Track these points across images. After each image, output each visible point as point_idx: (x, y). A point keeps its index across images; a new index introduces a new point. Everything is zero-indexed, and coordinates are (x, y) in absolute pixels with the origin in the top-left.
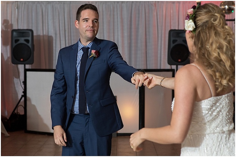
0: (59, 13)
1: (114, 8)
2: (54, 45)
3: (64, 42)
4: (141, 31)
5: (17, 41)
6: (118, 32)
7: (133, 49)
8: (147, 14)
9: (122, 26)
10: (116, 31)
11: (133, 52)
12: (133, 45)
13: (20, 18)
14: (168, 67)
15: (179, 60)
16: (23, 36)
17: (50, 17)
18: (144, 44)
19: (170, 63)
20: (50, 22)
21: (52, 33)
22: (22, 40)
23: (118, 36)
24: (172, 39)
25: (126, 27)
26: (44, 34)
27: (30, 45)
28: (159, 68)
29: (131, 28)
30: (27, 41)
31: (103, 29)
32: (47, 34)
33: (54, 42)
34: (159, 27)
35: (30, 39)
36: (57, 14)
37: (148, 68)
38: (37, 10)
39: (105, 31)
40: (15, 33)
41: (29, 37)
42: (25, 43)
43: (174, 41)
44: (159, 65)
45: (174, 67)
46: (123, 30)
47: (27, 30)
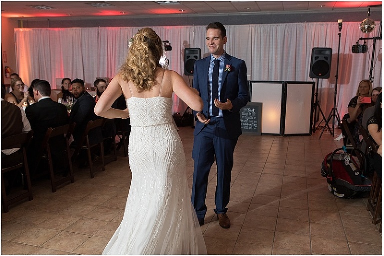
1: (270, 30)
4: (293, 50)
5: (189, 57)
6: (273, 50)
7: (285, 64)
8: (298, 35)
9: (277, 45)
10: (271, 50)
11: (284, 67)
12: (285, 61)
13: (196, 39)
14: (311, 80)
15: (320, 75)
16: (194, 54)
18: (294, 60)
19: (311, 77)
22: (192, 57)
23: (273, 53)
24: (315, 56)
25: (279, 46)
28: (306, 81)
29: (283, 47)
30: (196, 57)
31: (261, 48)
34: (308, 47)
35: (198, 55)
37: (297, 81)
39: (262, 50)
40: (187, 52)
41: (197, 54)
42: (195, 59)
43: (316, 58)
44: (306, 79)
45: (315, 80)
46: (277, 48)
47: (197, 48)
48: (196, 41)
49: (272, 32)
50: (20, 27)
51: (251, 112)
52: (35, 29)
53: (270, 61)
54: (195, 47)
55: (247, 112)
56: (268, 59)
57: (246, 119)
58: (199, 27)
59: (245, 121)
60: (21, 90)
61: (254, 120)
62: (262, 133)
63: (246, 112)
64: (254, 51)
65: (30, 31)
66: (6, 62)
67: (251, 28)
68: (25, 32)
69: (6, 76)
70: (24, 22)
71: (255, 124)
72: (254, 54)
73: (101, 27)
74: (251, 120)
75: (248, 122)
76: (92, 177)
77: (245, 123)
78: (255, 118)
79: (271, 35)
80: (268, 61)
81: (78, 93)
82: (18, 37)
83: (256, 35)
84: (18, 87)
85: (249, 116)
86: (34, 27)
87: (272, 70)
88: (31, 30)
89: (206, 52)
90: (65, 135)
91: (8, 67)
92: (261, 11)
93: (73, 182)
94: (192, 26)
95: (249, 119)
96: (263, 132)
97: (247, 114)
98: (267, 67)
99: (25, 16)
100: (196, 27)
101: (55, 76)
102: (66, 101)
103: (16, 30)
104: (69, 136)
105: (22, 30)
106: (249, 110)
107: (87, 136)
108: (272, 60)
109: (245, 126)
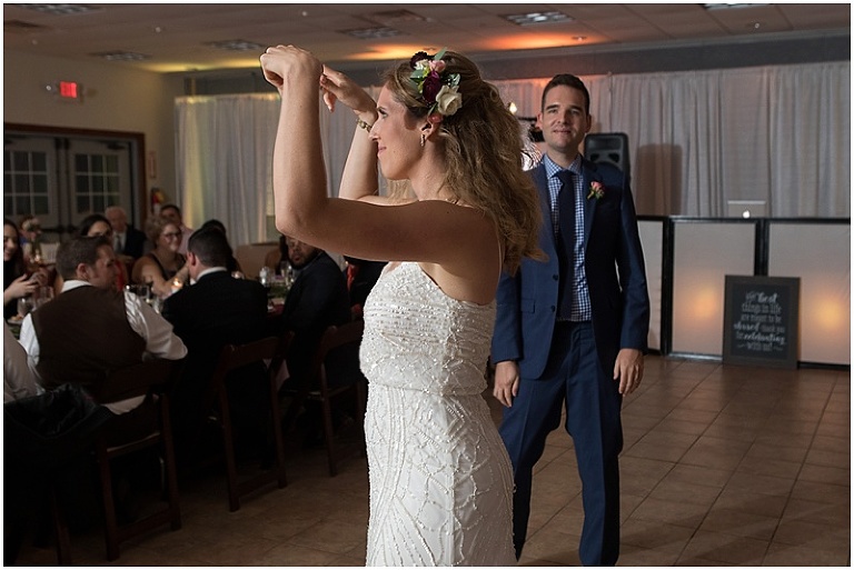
0: (696, 98)
1: (820, 80)
2: (684, 165)
3: (705, 158)
5: (595, 157)
6: (828, 133)
13: (616, 109)
16: (607, 148)
17: (677, 107)
20: (677, 117)
21: (680, 140)
22: (604, 156)
26: (664, 141)
27: (620, 165)
30: (615, 157)
31: (793, 128)
32: (670, 142)
33: (684, 158)
35: (620, 152)
36: (693, 99)
38: (650, 92)
40: (592, 143)
41: (618, 148)
47: (616, 134)
48: (615, 116)
49: (824, 83)
50: (188, 93)
51: (767, 304)
52: (222, 96)
53: (822, 161)
54: (614, 131)
55: (755, 302)
56: (814, 156)
57: (754, 323)
58: (623, 76)
59: (749, 328)
60: (173, 247)
61: (777, 325)
62: (799, 363)
63: (752, 303)
64: (775, 136)
65: (210, 103)
66: (154, 177)
67: (765, 76)
68: (199, 105)
69: (153, 211)
70: (199, 82)
71: (780, 335)
72: (775, 143)
73: (376, 86)
74: (768, 324)
75: (760, 330)
76: (333, 473)
77: (750, 332)
78: (778, 319)
79: (824, 92)
80: (814, 162)
81: (302, 255)
82: (182, 116)
83: (781, 93)
84: (167, 240)
85: (760, 314)
86: (219, 93)
87: (827, 186)
88: (213, 99)
89: (644, 142)
90: (267, 362)
91: (157, 190)
92: (791, 28)
93: (282, 484)
94: (604, 77)
95: (762, 324)
96: (804, 358)
97: (756, 309)
98: (813, 179)
99: (200, 67)
100: (614, 77)
101: (265, 210)
102: (278, 273)
103: (179, 101)
104: (276, 366)
105: (191, 100)
106: (762, 298)
107: (323, 367)
108: (827, 159)
109: (751, 341)
